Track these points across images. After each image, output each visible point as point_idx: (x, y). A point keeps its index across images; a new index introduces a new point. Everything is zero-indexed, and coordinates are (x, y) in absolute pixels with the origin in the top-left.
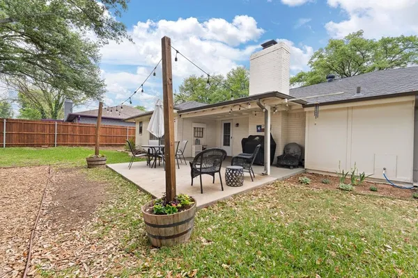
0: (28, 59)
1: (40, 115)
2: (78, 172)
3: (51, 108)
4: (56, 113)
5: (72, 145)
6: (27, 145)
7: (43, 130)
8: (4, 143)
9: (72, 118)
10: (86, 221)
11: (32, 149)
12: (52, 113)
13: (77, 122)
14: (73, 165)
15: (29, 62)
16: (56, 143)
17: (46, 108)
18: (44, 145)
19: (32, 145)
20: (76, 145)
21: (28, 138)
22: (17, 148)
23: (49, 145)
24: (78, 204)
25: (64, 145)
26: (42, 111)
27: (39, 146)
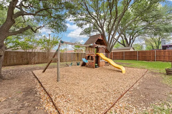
0: (145, 28)
1: (152, 48)
2: (159, 76)
3: (156, 44)
4: (158, 46)
5: (164, 61)
6: (144, 60)
7: (150, 54)
8: (138, 59)
9: (165, 48)
10: (144, 106)
11: (146, 62)
12: (157, 46)
13: (167, 50)
14: (159, 72)
15: (146, 29)
16: (155, 60)
17: (154, 44)
18: (151, 60)
19: (146, 60)
20: (166, 61)
21: (144, 58)
22: (141, 61)
23: (153, 60)
24: (147, 93)
25: (160, 61)
26: (152, 46)
27: (149, 60)
